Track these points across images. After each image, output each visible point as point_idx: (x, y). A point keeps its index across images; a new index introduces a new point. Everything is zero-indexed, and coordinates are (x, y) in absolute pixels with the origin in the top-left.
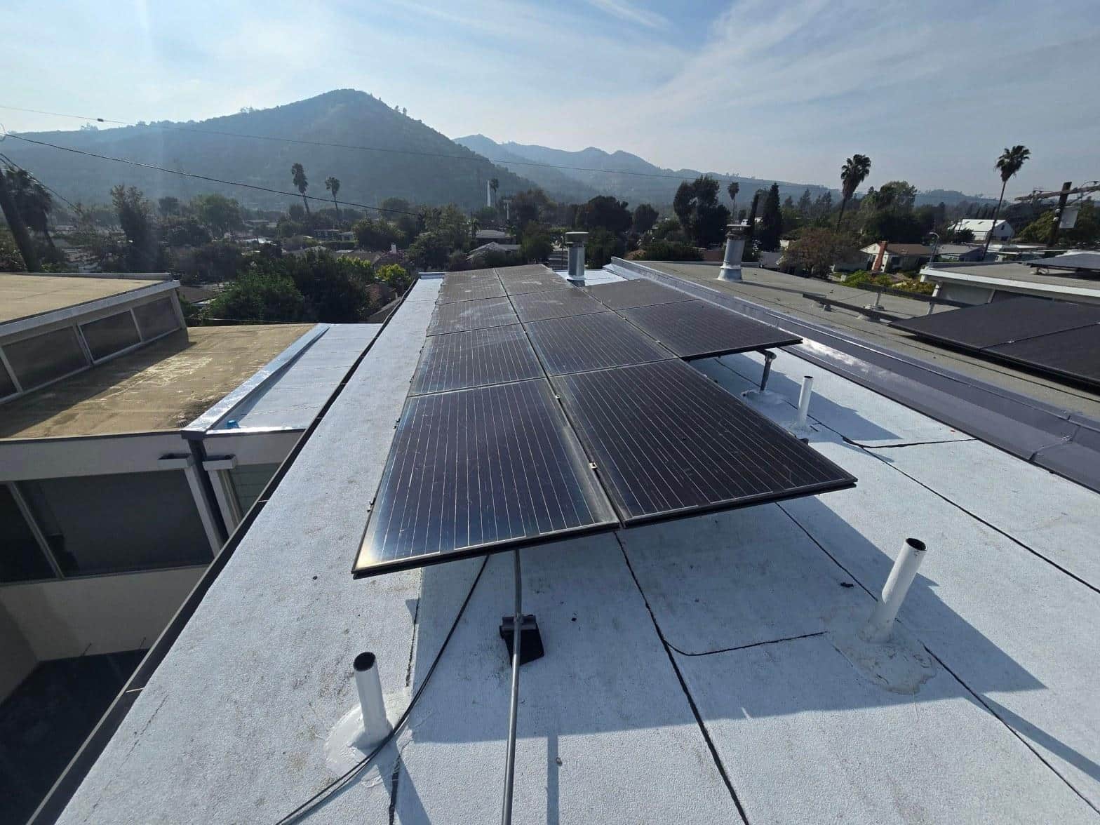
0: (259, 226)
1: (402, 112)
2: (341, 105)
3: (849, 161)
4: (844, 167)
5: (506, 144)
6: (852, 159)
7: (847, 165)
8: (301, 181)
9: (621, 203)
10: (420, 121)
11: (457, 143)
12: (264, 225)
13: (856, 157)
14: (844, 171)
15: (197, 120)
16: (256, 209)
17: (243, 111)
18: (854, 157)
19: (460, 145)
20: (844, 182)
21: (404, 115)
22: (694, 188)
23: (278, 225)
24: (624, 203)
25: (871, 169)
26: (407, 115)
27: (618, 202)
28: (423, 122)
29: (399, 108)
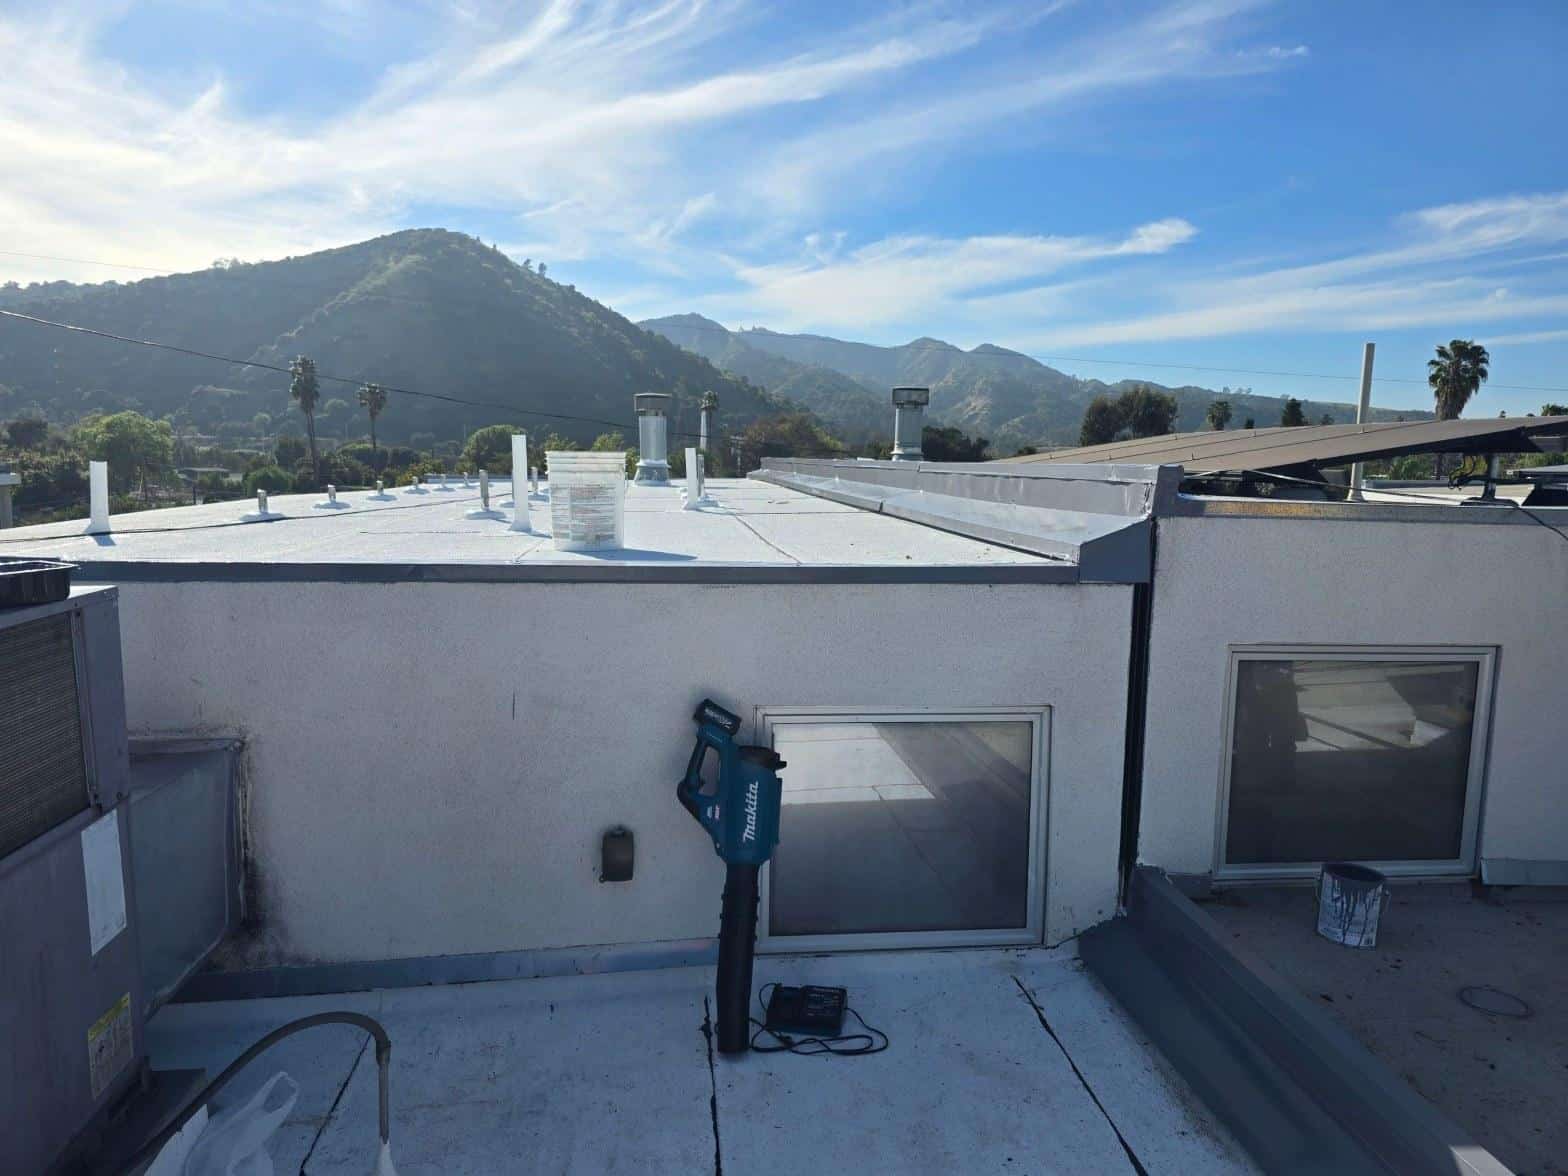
0: (206, 479)
1: (537, 271)
2: (416, 257)
3: (1442, 352)
4: (1433, 363)
5: (748, 333)
6: (1448, 347)
7: (1437, 359)
8: (308, 392)
9: (973, 440)
10: (572, 287)
11: (644, 329)
12: (216, 478)
13: (1454, 343)
14: (1433, 372)
15: (122, 281)
16: (206, 449)
17: (219, 266)
18: (1451, 344)
19: (650, 333)
20: (1437, 394)
21: (541, 276)
22: (1120, 410)
23: (245, 477)
24: (980, 440)
25: (1490, 368)
26: (547, 276)
27: (968, 440)
28: (577, 290)
29: (531, 264)
